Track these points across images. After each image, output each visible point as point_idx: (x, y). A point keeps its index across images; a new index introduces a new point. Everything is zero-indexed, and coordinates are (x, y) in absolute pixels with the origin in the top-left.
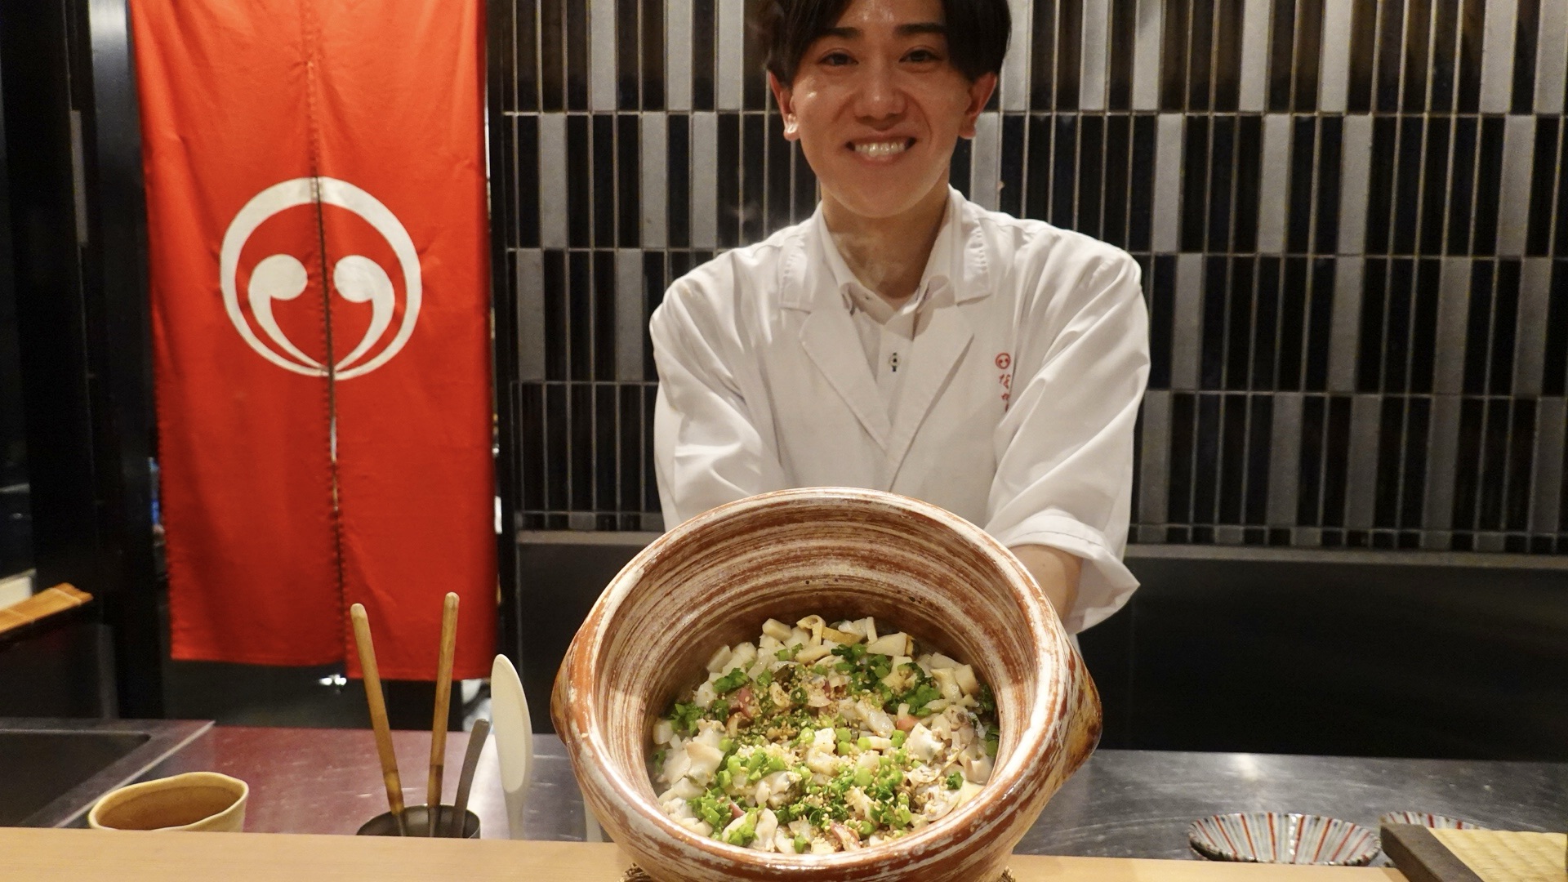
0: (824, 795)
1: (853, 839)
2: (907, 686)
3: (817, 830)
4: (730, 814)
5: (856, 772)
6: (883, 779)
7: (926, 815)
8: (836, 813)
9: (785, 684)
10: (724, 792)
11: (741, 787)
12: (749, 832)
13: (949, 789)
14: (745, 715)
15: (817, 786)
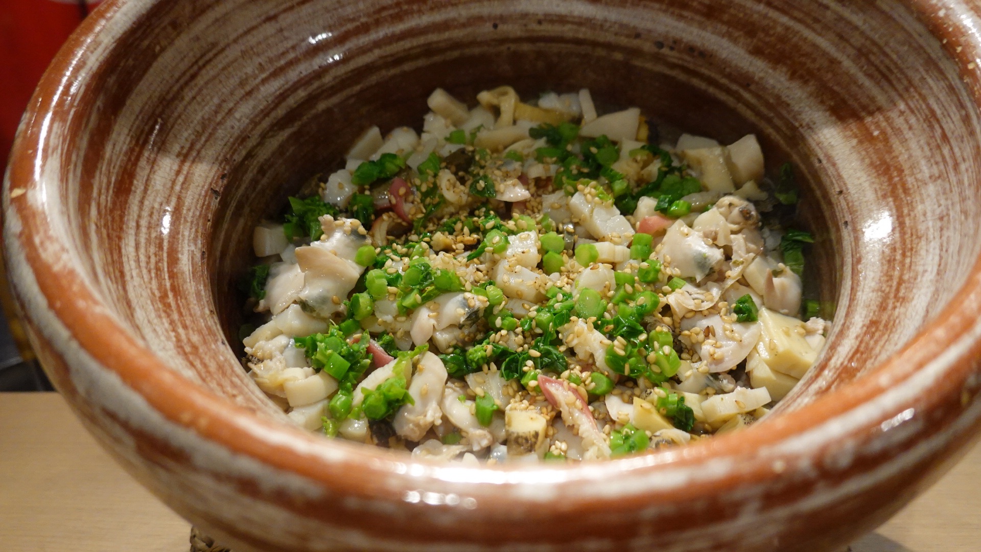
0: (523, 332)
1: (579, 403)
2: (645, 177)
3: (515, 386)
4: (368, 361)
5: (576, 296)
6: (622, 306)
7: (705, 362)
8: (546, 360)
9: (461, 173)
10: (360, 326)
11: (389, 318)
12: (397, 391)
13: (739, 321)
14: (400, 216)
15: (513, 316)
